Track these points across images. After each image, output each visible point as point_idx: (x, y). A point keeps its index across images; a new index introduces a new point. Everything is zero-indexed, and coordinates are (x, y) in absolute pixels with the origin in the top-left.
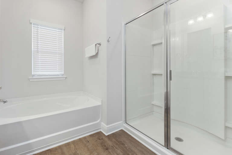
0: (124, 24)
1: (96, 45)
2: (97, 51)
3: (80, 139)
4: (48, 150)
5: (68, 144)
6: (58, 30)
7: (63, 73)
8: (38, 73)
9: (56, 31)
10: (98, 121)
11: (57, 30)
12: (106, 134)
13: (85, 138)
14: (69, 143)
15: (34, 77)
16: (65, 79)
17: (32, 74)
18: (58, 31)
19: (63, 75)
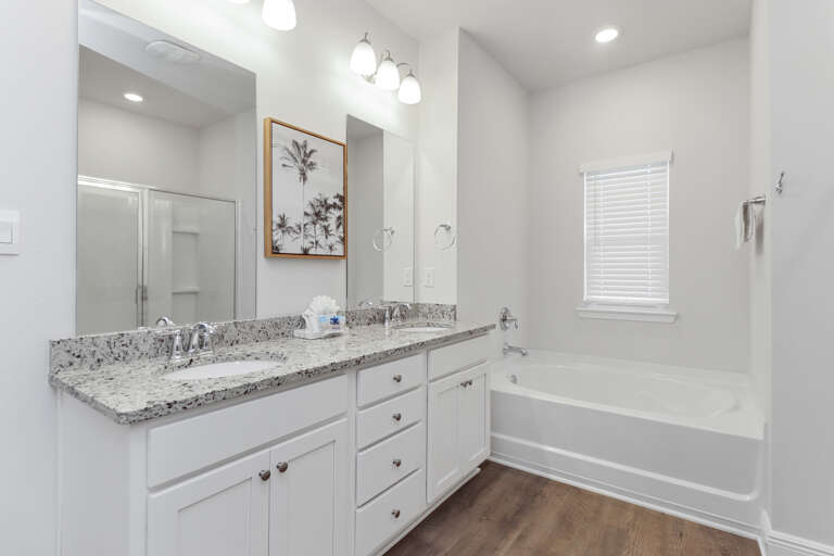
3: (663, 514)
4: (575, 488)
5: (624, 505)
6: (653, 169)
7: (667, 301)
9: (646, 173)
10: (747, 498)
11: (649, 171)
13: (680, 521)
14: (629, 504)
15: (590, 308)
16: (672, 319)
17: (585, 299)
18: (653, 172)
19: (666, 307)
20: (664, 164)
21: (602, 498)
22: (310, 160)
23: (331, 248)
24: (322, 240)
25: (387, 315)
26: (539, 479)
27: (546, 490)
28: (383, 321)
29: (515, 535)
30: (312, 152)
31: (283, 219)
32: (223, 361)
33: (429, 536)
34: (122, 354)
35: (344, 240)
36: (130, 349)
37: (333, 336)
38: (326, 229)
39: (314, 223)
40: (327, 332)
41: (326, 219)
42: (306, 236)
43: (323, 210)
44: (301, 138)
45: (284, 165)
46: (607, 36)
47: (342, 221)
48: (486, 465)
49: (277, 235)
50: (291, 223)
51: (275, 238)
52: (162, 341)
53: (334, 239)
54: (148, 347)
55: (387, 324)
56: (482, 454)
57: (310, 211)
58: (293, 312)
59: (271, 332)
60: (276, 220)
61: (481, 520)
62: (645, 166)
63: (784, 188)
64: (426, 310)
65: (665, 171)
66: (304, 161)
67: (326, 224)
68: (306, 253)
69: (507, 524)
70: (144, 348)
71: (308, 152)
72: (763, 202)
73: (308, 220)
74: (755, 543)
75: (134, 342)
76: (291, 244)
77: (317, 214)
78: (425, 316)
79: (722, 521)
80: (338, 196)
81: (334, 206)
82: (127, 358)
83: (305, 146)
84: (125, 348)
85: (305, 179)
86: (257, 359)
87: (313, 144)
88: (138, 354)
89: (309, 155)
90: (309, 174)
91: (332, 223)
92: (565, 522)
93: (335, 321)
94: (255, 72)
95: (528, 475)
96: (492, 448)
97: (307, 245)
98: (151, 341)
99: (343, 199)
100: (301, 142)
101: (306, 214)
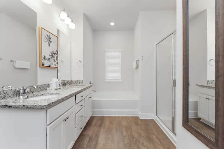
0: (155, 45)
1: (136, 61)
2: (137, 65)
5: (119, 117)
7: (121, 78)
8: (109, 78)
10: (137, 110)
12: (141, 119)
13: (128, 117)
15: (107, 80)
16: (122, 82)
17: (106, 78)
18: (118, 53)
19: (121, 79)
20: (120, 51)
21: (115, 117)
22: (51, 40)
23: (55, 65)
24: (53, 62)
25: (67, 83)
26: (102, 117)
27: (105, 118)
28: (66, 85)
29: (103, 127)
30: (51, 38)
31: (45, 56)
32: (35, 97)
33: (85, 133)
34: (4, 97)
35: (58, 63)
36: (6, 95)
37: (59, 89)
38: (54, 59)
39: (52, 58)
40: (58, 88)
41: (54, 57)
42: (50, 61)
43: (53, 54)
44: (49, 34)
45: (45, 41)
46: (112, 24)
47: (57, 58)
48: (92, 117)
49: (43, 61)
50: (46, 58)
51: (43, 62)
52: (15, 92)
53: (56, 63)
54: (11, 94)
55: (67, 86)
56: (90, 115)
57: (51, 55)
58: (47, 83)
59: (42, 88)
60: (43, 56)
61: (95, 127)
62: (117, 51)
63: (143, 59)
64: (74, 82)
65: (120, 53)
66: (49, 40)
67: (54, 58)
68: (50, 66)
69: (100, 126)
70: (10, 94)
71: (50, 38)
72: (139, 61)
73: (50, 57)
74: (138, 117)
75: (7, 93)
76: (47, 64)
77: (52, 56)
78: (74, 83)
79: (133, 115)
80: (56, 51)
81: (56, 54)
82: (6, 98)
83: (49, 36)
84: (5, 95)
85: (49, 45)
86: (45, 95)
87: (51, 36)
88: (8, 96)
89: (50, 39)
90: (50, 44)
91: (55, 58)
92: (111, 123)
93: (60, 85)
94: (37, 12)
95: (100, 117)
96: (93, 113)
97: (50, 64)
98: (12, 92)
99: (57, 52)
100: (48, 35)
101: (50, 55)
